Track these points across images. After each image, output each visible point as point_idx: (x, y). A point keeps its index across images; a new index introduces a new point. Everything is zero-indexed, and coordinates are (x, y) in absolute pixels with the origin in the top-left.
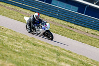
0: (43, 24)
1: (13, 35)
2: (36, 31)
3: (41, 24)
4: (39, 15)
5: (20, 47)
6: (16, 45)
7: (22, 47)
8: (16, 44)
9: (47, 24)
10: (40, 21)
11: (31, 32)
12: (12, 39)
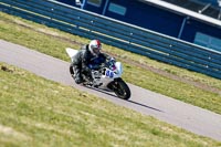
0: (108, 65)
1: (107, 111)
2: (91, 79)
3: (103, 65)
4: (99, 45)
5: (122, 138)
6: (114, 134)
7: (127, 139)
8: (115, 131)
9: (118, 64)
10: (102, 58)
11: (81, 81)
12: (104, 120)
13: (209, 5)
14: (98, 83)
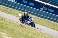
13: (51, 1)
14: (27, 23)
